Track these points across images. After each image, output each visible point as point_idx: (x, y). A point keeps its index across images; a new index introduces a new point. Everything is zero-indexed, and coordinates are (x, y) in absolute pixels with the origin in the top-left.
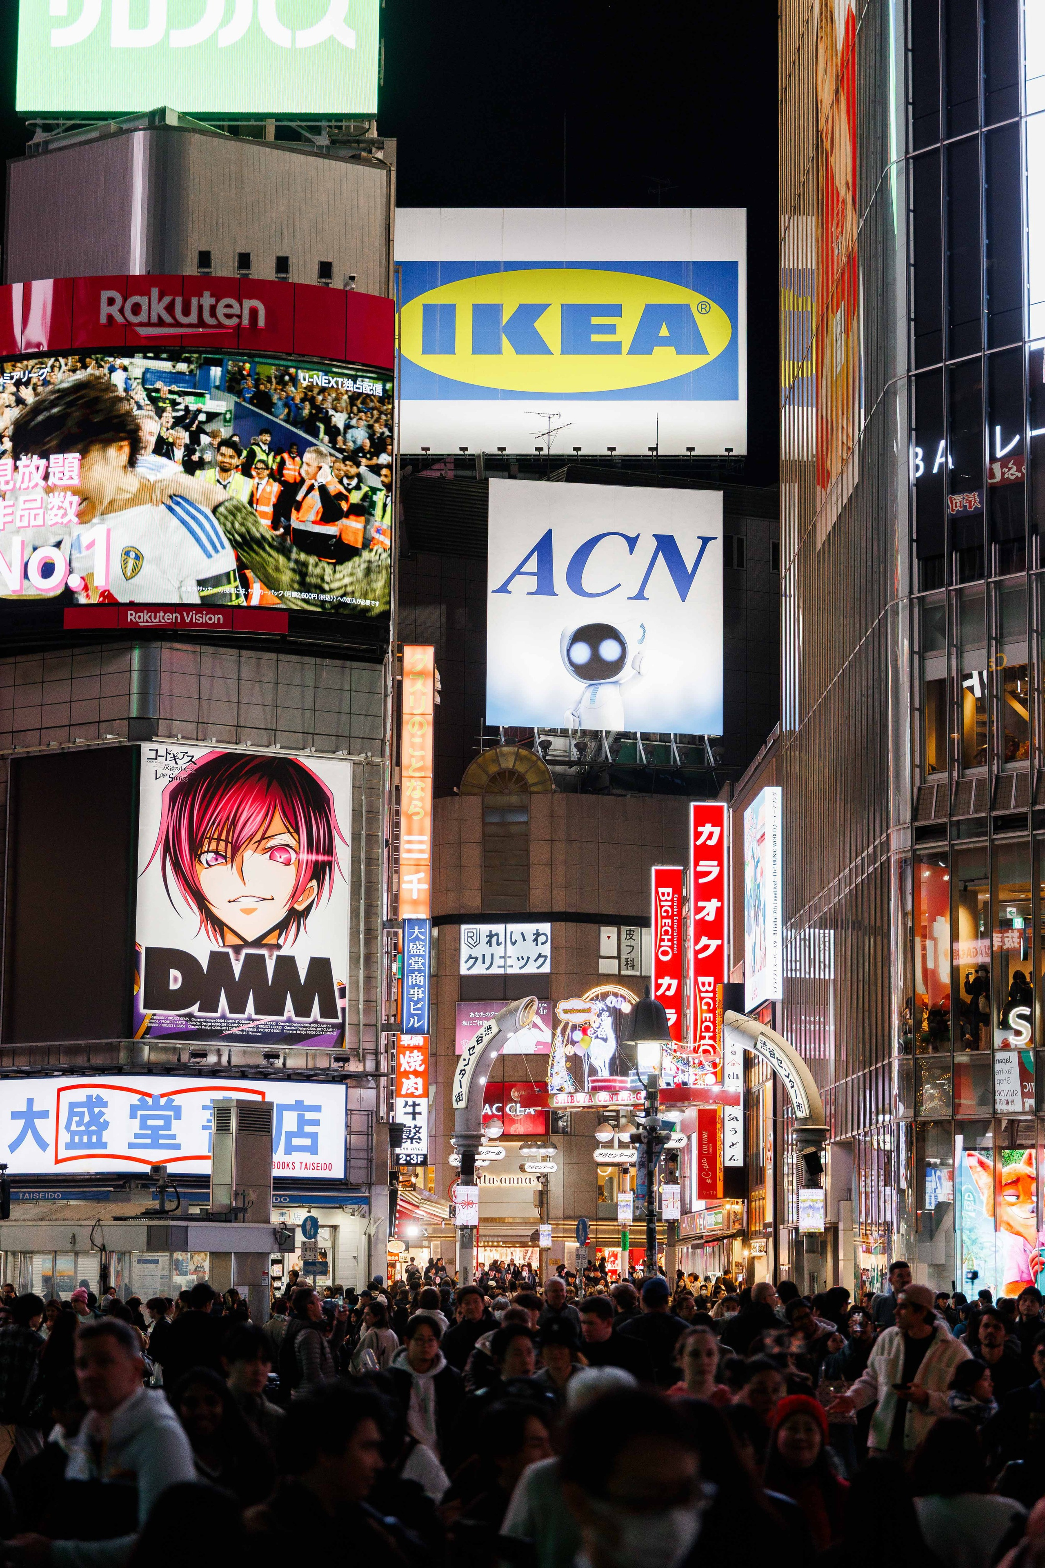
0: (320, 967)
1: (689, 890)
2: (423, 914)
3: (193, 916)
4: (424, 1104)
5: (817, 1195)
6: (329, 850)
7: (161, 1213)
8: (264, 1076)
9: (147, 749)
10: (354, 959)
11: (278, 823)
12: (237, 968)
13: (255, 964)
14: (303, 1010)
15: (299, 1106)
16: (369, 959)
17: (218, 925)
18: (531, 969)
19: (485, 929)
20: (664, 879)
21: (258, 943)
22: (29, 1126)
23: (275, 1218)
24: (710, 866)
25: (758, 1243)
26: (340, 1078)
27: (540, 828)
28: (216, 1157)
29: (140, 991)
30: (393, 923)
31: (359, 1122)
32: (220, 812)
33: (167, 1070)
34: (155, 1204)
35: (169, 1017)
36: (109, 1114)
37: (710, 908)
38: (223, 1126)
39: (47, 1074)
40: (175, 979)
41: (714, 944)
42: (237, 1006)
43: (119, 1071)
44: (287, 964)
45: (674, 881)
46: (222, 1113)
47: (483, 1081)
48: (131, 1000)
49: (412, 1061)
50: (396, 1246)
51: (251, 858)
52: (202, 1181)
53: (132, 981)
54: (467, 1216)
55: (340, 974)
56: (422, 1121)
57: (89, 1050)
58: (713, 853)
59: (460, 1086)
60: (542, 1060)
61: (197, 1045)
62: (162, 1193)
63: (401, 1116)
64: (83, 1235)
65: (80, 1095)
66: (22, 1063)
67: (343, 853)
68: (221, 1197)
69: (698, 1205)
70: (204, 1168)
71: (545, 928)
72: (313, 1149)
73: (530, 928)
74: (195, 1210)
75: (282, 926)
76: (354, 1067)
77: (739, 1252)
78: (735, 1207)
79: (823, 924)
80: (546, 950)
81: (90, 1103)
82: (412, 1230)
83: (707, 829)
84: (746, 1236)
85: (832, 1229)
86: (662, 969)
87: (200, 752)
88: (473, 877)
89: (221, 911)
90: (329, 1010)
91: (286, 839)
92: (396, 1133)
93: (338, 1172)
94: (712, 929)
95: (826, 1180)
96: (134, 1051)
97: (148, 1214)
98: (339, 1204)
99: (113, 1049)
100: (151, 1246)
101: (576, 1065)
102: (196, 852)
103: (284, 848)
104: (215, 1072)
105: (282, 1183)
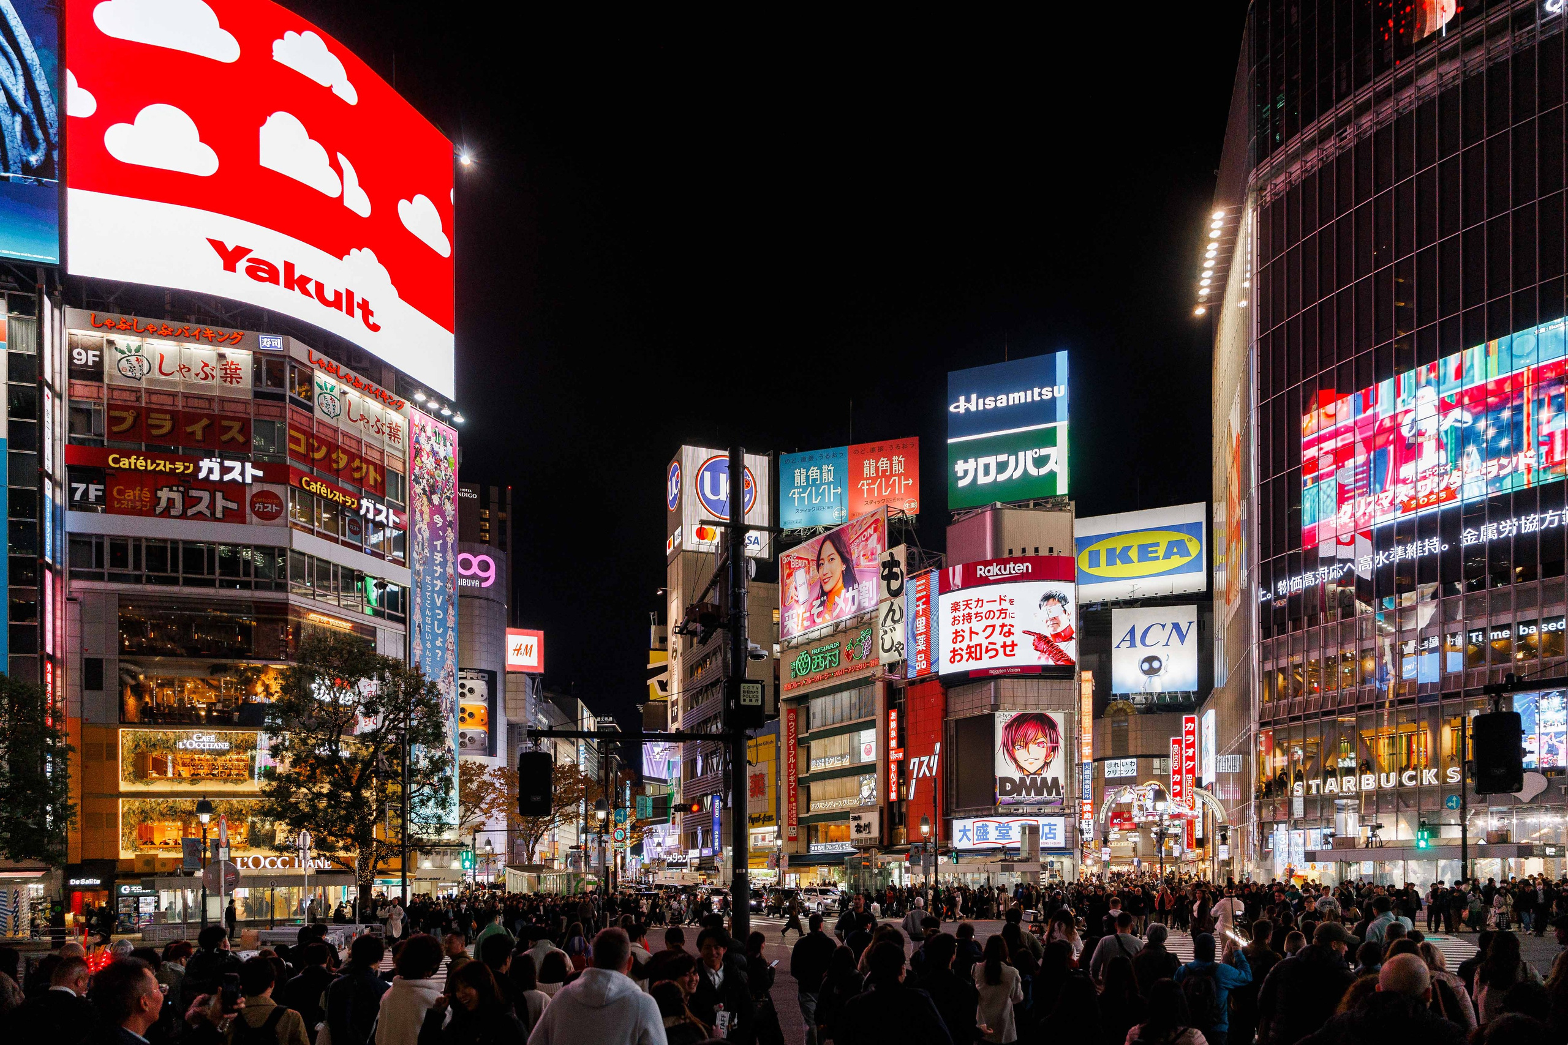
0: (1055, 780)
1: (1184, 746)
2: (1090, 761)
3: (1014, 766)
4: (1091, 822)
5: (1226, 847)
6: (1057, 742)
7: (1005, 860)
8: (1038, 815)
9: (997, 714)
10: (1066, 777)
11: (1040, 734)
12: (1028, 782)
13: (1034, 780)
14: (1050, 794)
15: (1049, 824)
16: (1071, 776)
17: (1022, 769)
18: (1130, 774)
19: (1113, 762)
20: (1175, 742)
21: (1034, 773)
22: (965, 834)
23: (1042, 860)
24: (1191, 738)
25: (1207, 863)
26: (1063, 815)
27: (1132, 726)
28: (1022, 842)
29: (998, 791)
30: (1080, 764)
31: (1069, 829)
32: (1021, 732)
33: (1007, 815)
34: (1003, 857)
35: (1007, 799)
36: (989, 830)
37: (1190, 752)
38: (1024, 833)
39: (969, 817)
40: (1008, 786)
41: (1192, 764)
42: (1028, 794)
43: (992, 816)
44: (1044, 780)
45: (1179, 742)
46: (1023, 828)
47: (1110, 814)
48: (994, 794)
49: (1087, 808)
50: (1083, 867)
51: (1031, 746)
52: (1018, 849)
53: (994, 788)
54: (1106, 857)
55: (1062, 782)
56: (1091, 827)
57: (982, 810)
58: (1192, 733)
59: (1102, 816)
60: (1130, 805)
61: (1016, 807)
62: (1005, 853)
63: (1084, 826)
64: (981, 868)
65: (980, 824)
66: (962, 815)
67: (1062, 742)
68: (1024, 855)
69: (1188, 851)
70: (1018, 845)
71: (1134, 760)
72: (1054, 838)
73: (1129, 761)
74: (1016, 859)
75: (1043, 767)
76: (1067, 811)
77: (1201, 866)
78: (1199, 851)
79: (1233, 753)
80: (1135, 767)
81: (983, 826)
82: (1089, 862)
83: (1189, 725)
84: (1203, 860)
85: (1231, 859)
86: (1175, 772)
87: (1014, 714)
88: (1109, 745)
89: (1022, 764)
90: (1058, 793)
91: (1043, 739)
92: (1082, 832)
93: (1063, 845)
94: (1191, 759)
95: (1229, 841)
96: (996, 810)
97: (1001, 860)
98: (1064, 854)
99: (990, 809)
100: (1003, 870)
101: (1141, 808)
102: (1013, 745)
103: (1042, 743)
104: (1022, 815)
105: (1043, 849)
